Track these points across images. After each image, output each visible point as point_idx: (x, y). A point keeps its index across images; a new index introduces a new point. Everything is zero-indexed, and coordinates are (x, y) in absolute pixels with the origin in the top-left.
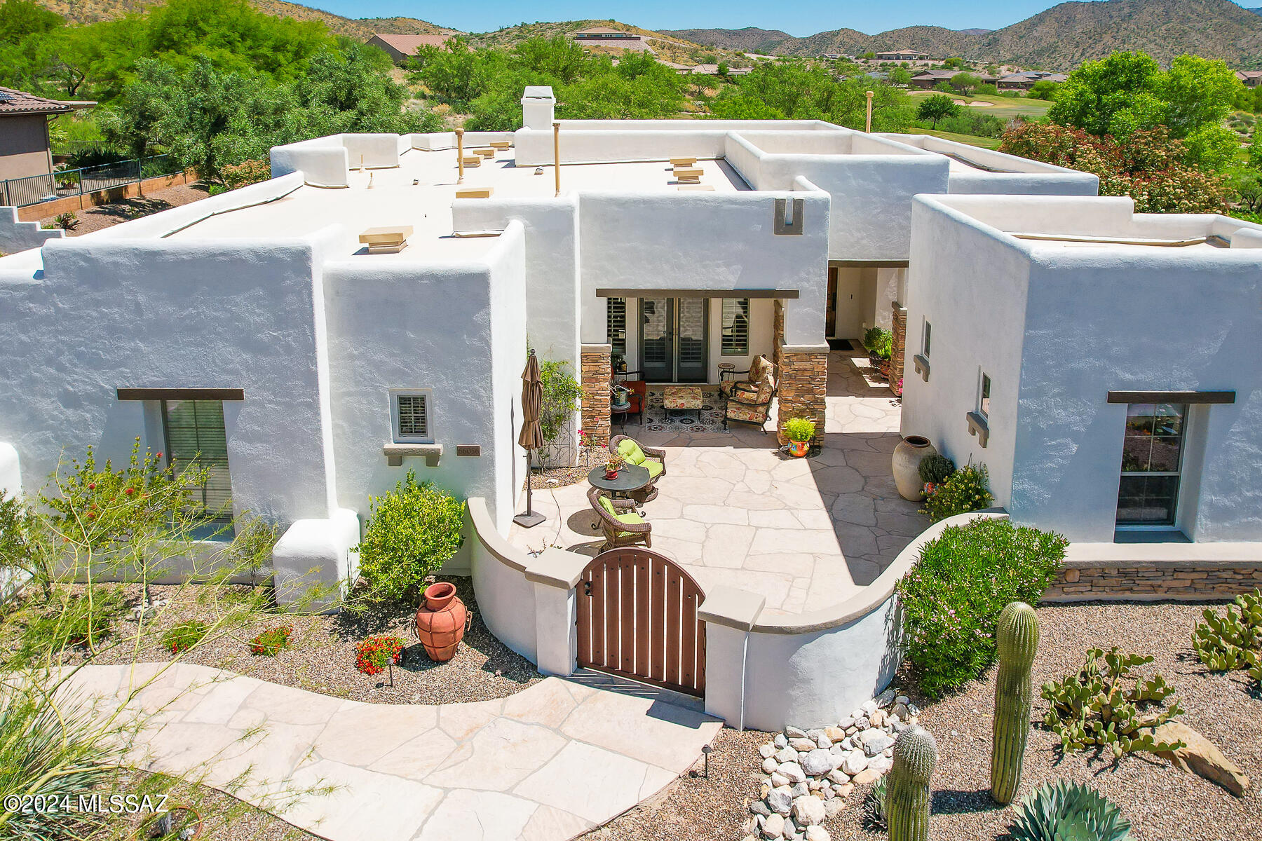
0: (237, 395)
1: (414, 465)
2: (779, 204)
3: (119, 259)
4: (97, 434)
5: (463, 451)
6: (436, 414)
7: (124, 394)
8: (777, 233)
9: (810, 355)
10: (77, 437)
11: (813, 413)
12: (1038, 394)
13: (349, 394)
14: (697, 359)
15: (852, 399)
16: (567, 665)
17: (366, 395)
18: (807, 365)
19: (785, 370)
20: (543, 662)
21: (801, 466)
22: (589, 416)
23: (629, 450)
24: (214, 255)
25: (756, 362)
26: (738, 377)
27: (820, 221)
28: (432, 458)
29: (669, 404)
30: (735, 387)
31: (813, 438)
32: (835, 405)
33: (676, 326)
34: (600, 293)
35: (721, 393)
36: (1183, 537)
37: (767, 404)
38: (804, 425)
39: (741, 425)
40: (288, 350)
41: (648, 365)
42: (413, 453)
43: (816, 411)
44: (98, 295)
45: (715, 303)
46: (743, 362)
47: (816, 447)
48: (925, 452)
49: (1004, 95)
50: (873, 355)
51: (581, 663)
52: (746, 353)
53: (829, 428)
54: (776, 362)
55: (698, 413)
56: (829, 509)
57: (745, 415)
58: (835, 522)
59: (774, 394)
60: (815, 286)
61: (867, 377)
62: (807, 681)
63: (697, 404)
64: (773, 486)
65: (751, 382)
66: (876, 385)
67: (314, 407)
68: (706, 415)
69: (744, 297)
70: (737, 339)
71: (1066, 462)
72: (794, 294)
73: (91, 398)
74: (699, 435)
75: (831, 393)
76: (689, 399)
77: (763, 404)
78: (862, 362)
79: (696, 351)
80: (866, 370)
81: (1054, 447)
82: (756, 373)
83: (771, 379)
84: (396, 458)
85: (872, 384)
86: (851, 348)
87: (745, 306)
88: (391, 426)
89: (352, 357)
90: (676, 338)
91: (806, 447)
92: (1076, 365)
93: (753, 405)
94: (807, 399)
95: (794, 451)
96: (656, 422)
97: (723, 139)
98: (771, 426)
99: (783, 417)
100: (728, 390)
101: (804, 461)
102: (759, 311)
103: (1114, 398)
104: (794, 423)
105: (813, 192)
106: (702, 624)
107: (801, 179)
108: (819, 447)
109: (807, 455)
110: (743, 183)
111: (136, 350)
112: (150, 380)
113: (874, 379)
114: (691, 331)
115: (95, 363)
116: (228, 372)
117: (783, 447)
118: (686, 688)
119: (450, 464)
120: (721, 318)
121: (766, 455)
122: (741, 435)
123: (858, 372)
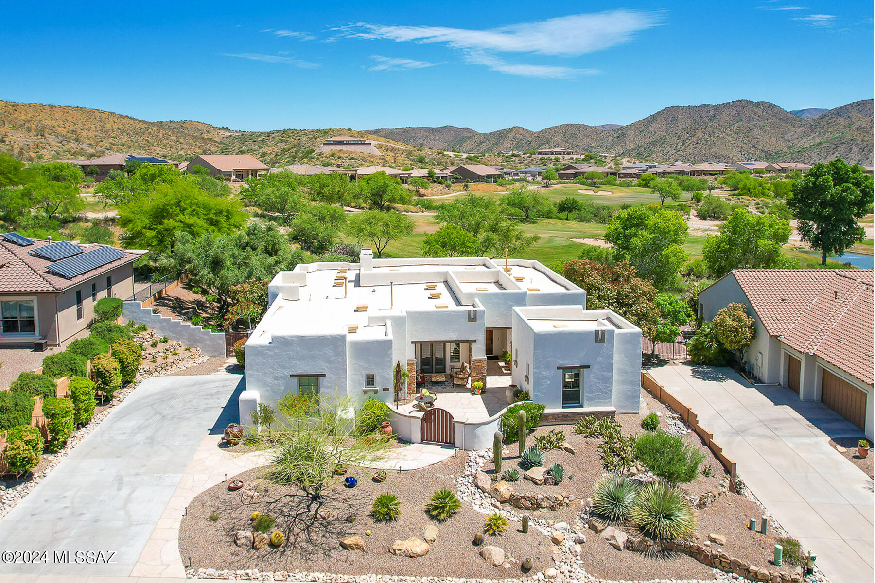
0: (324, 375)
1: (371, 394)
2: (469, 312)
3: (293, 338)
4: (282, 388)
5: (384, 390)
6: (377, 379)
7: (292, 376)
8: (469, 321)
9: (480, 360)
10: (277, 389)
11: (482, 380)
12: (538, 368)
13: (353, 374)
14: (441, 365)
15: (497, 377)
16: (419, 440)
17: (358, 374)
18: (480, 364)
19: (473, 366)
20: (413, 440)
21: (478, 398)
22: (409, 384)
23: (425, 391)
24: (319, 337)
25: (463, 364)
26: (457, 370)
27: (482, 317)
28: (376, 392)
29: (434, 380)
30: (456, 373)
31: (482, 388)
32: (491, 379)
33: (433, 352)
34: (412, 342)
35: (451, 376)
36: (582, 406)
37: (467, 378)
38: (480, 384)
39: (459, 386)
40: (339, 362)
41: (423, 367)
42: (371, 390)
43: (483, 380)
44: (287, 349)
45: (448, 345)
46: (459, 365)
47: (484, 391)
48: (515, 388)
49: (620, 185)
50: (505, 361)
51: (423, 440)
52: (459, 362)
53: (488, 386)
54: (470, 364)
55: (443, 383)
56: (487, 408)
57: (460, 383)
58: (488, 411)
59: (469, 375)
60: (482, 338)
61: (503, 369)
62: (478, 437)
63: (444, 379)
64: (469, 403)
65: (461, 371)
66: (506, 372)
67: (345, 378)
68: (446, 383)
69: (458, 343)
70: (456, 357)
71: (548, 386)
72: (475, 341)
73: (282, 378)
74: (445, 389)
75: (487, 375)
76: (441, 378)
77: (466, 378)
78: (502, 364)
79: (441, 362)
80: (503, 367)
81: (544, 382)
82: (463, 368)
83: (468, 370)
84: (366, 392)
85: (505, 372)
86: (499, 359)
87: (458, 345)
88: (364, 383)
89: (354, 364)
90: (434, 357)
91: (480, 391)
92: (547, 360)
93: (463, 379)
94: (480, 375)
95: (476, 393)
96: (429, 386)
97: (446, 273)
98: (469, 386)
99: (473, 382)
100: (454, 375)
101: (479, 396)
102: (463, 347)
103: (558, 368)
104: (476, 383)
105: (481, 307)
106: (453, 424)
107: (477, 300)
108: (485, 392)
109: (480, 394)
110: (458, 302)
111: (296, 363)
112: (299, 372)
113: (505, 370)
114: (439, 355)
115: (284, 367)
116: (322, 369)
117: (472, 391)
118: (450, 442)
119: (380, 392)
120: (450, 349)
121: (468, 394)
122: (458, 389)
123: (500, 368)
